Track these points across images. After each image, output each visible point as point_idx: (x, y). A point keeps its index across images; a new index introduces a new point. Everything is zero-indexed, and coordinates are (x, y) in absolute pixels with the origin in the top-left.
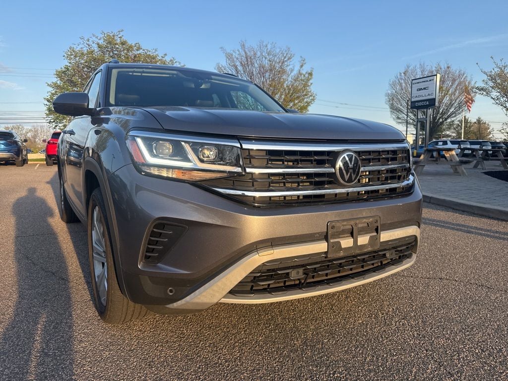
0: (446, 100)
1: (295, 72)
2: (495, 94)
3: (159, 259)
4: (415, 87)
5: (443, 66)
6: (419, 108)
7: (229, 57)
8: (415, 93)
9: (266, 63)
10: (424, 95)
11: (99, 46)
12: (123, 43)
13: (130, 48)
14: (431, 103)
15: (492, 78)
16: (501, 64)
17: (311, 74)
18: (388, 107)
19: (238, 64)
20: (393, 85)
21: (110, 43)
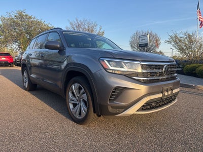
0: (151, 44)
1: (98, 31)
2: (173, 43)
3: (114, 100)
4: (141, 39)
5: (150, 32)
6: (141, 47)
7: (71, 24)
8: (140, 41)
9: (87, 27)
10: (144, 42)
11: (15, 16)
12: (27, 16)
13: (30, 18)
14: (146, 45)
15: (172, 38)
16: (175, 33)
17: (103, 32)
18: (130, 46)
19: (75, 26)
20: (132, 38)
21: (20, 15)
